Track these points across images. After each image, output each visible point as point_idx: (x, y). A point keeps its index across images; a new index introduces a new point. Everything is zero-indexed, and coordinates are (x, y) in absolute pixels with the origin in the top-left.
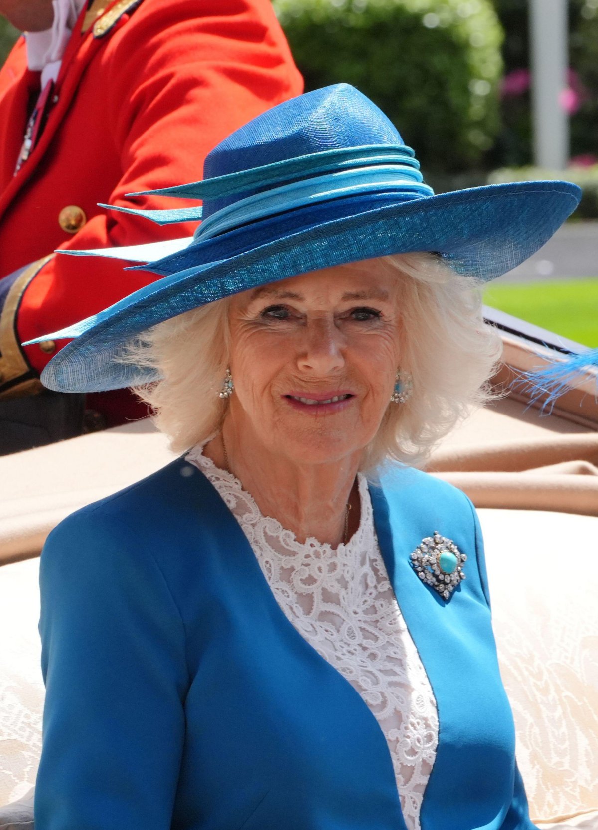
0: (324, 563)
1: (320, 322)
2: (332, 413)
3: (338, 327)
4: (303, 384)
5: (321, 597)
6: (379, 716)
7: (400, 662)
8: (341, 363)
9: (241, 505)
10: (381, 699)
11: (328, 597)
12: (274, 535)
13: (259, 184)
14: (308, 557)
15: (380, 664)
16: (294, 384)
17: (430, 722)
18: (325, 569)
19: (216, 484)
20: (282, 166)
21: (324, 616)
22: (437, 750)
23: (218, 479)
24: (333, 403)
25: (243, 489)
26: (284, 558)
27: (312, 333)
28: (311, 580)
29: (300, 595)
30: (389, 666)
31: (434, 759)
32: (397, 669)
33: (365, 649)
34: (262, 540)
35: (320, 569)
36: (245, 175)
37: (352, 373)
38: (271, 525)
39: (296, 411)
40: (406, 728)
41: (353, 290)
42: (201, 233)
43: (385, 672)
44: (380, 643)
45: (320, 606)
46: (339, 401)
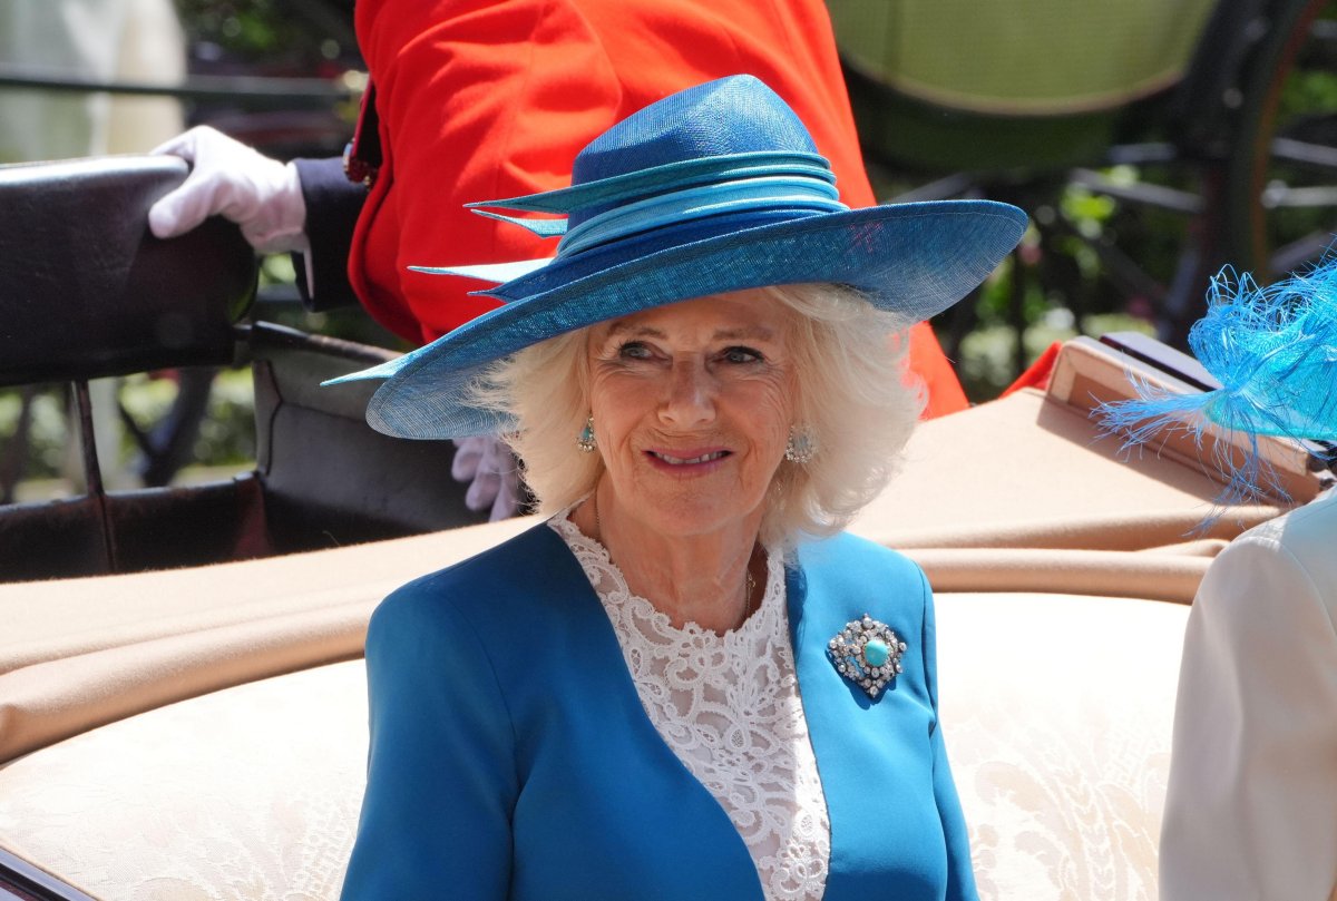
0: (707, 654)
1: (686, 366)
2: (699, 476)
3: (709, 370)
4: (663, 437)
5: (701, 694)
6: (749, 840)
7: (789, 774)
8: (710, 415)
9: (605, 579)
10: (754, 819)
11: (711, 695)
12: (645, 618)
13: (617, 197)
14: (686, 645)
15: (767, 776)
16: (655, 439)
17: (818, 848)
18: (708, 661)
19: (579, 555)
20: (645, 176)
21: (703, 717)
22: (827, 881)
23: (581, 549)
24: (702, 463)
25: (611, 562)
26: (656, 646)
27: (675, 378)
28: (689, 674)
29: (675, 692)
30: (775, 778)
31: (821, 892)
32: (784, 783)
33: (750, 758)
34: (631, 625)
35: (701, 661)
36: (602, 186)
37: (726, 427)
38: (642, 607)
39: (657, 471)
40: (785, 855)
41: (726, 328)
42: (565, 247)
43: (767, 787)
44: (771, 751)
45: (699, 705)
46: (711, 461)
